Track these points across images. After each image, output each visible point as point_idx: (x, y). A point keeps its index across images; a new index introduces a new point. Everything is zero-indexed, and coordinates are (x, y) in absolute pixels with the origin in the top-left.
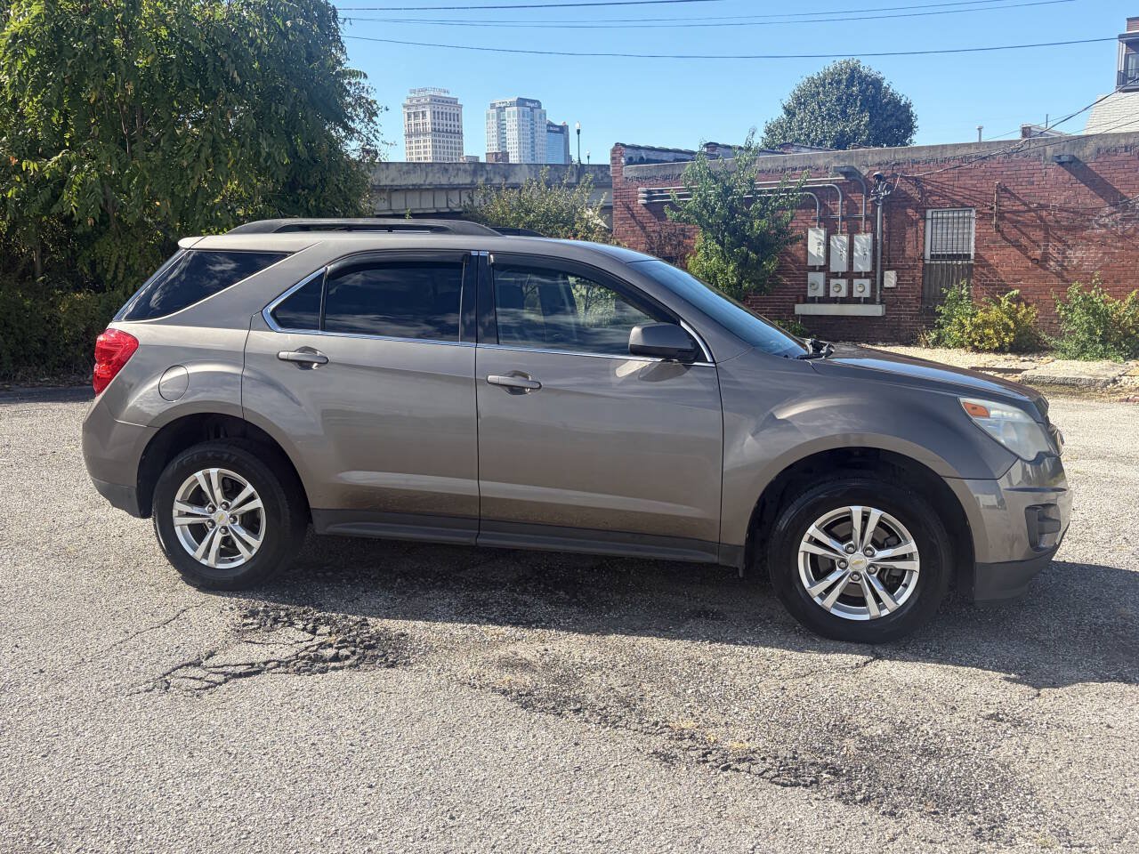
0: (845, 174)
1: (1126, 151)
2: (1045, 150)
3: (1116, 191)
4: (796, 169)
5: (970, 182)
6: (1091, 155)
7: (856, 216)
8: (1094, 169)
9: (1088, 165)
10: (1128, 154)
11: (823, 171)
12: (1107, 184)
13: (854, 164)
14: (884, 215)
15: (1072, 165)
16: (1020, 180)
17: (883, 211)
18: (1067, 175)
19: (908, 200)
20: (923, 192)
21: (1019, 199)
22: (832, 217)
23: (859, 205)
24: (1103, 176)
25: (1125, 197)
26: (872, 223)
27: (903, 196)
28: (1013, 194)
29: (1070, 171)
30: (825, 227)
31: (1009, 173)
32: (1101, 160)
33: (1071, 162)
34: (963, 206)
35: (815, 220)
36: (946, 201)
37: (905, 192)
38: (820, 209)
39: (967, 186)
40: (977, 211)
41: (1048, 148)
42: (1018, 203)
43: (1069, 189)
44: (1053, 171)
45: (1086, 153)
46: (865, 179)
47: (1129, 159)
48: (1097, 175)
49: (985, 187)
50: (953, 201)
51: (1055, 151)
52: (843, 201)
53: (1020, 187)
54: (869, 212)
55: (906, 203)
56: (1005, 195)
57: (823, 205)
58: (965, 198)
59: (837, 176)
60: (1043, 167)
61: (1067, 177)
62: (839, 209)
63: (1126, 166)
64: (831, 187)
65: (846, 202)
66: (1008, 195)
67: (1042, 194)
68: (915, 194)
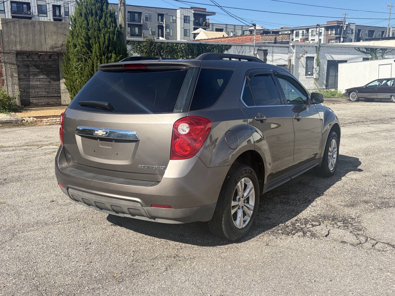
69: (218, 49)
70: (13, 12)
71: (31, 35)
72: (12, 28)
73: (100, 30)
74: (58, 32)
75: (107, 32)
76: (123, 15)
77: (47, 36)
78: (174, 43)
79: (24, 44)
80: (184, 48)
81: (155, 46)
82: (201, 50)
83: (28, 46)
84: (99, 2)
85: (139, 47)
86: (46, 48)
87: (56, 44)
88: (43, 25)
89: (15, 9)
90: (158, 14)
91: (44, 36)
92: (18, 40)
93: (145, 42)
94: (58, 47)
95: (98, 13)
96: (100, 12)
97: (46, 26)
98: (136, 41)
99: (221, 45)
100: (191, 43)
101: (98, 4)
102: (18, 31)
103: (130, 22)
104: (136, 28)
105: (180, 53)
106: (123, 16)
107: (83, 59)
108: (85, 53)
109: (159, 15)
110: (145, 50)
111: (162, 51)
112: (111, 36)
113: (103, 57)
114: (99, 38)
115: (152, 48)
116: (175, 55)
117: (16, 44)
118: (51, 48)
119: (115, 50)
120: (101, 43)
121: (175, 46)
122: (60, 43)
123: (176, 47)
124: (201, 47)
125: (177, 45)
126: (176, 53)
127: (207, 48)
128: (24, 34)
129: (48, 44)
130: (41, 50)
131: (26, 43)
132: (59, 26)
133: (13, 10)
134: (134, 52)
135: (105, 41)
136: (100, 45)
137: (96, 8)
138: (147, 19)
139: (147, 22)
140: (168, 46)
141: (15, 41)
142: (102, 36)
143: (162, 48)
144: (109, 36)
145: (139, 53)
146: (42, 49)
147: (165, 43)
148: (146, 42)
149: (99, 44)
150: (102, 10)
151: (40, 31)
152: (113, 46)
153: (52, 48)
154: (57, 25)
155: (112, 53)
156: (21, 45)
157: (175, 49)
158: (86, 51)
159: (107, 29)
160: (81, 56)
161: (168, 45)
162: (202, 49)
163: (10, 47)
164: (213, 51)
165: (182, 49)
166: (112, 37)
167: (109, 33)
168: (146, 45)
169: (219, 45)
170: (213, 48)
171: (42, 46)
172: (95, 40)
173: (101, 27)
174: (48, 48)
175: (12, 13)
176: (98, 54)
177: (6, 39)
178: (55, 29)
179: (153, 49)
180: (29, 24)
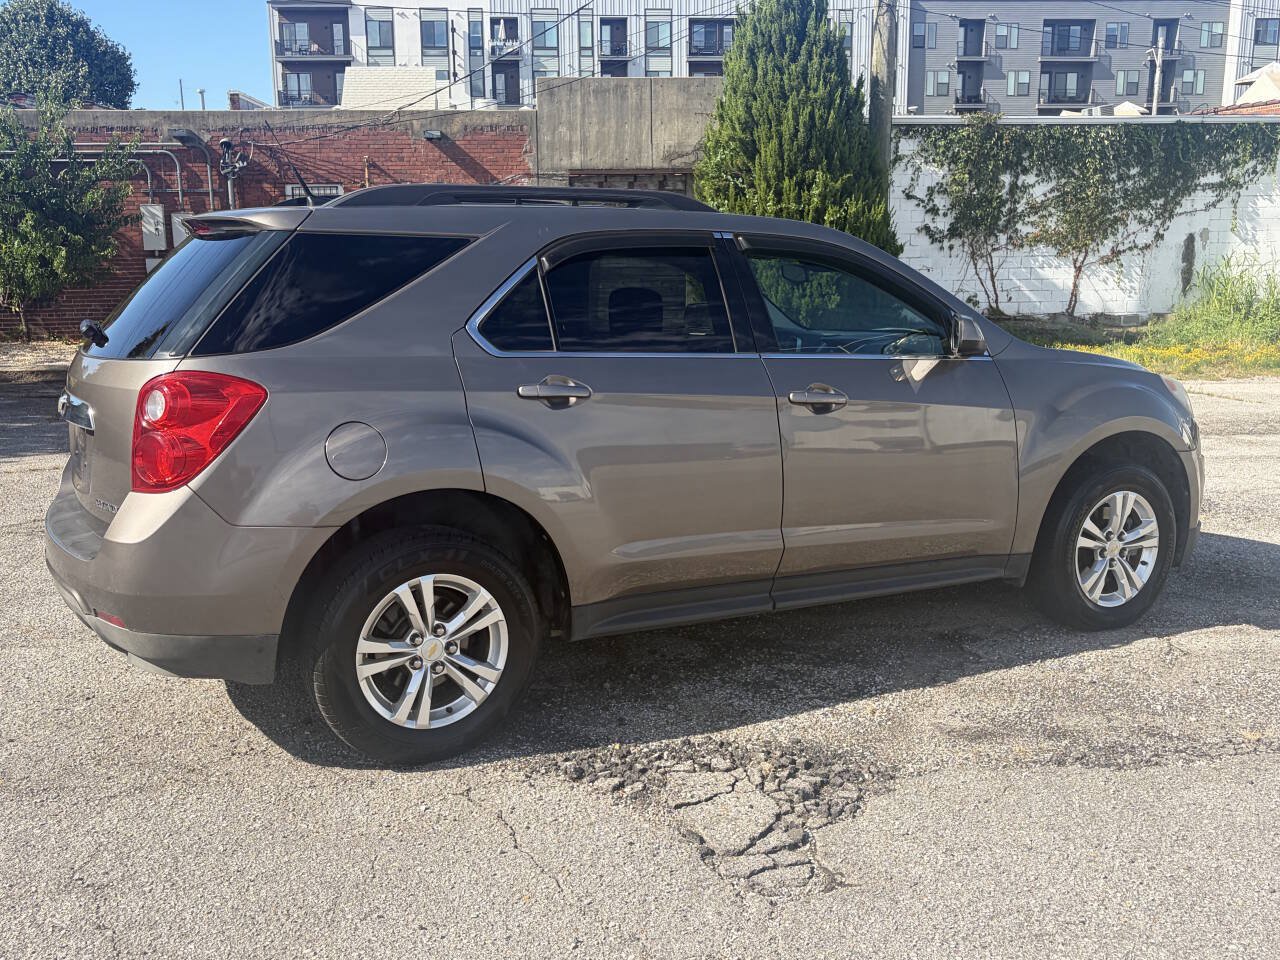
0: (181, 139)
1: (492, 130)
2: (412, 124)
3: (486, 171)
4: (112, 129)
5: (334, 155)
6: (458, 132)
7: (201, 190)
8: (463, 147)
9: (457, 143)
10: (493, 133)
11: (149, 133)
12: (478, 164)
13: (191, 127)
14: (235, 190)
15: (442, 142)
16: (389, 154)
17: (234, 186)
18: (437, 153)
19: (264, 173)
20: (280, 165)
21: (389, 176)
22: (169, 190)
23: (202, 177)
24: (472, 155)
25: (495, 178)
26: (221, 199)
27: (257, 168)
28: (382, 171)
29: (440, 148)
30: (161, 202)
31: (376, 146)
32: (469, 138)
33: (439, 139)
34: (328, 182)
35: (147, 194)
36: (309, 176)
37: (259, 164)
38: (152, 180)
39: (331, 160)
40: (344, 188)
41: (415, 122)
42: (389, 180)
43: (441, 167)
44: (423, 148)
45: (455, 128)
46: (207, 146)
47: (496, 138)
48: (467, 155)
49: (351, 160)
50: (318, 176)
51: (422, 126)
52: (182, 171)
53: (390, 164)
54: (216, 186)
55: (261, 177)
56: (375, 171)
57: (155, 176)
58: (330, 173)
59: (171, 140)
60: (411, 142)
61: (437, 154)
62: (177, 181)
63: (493, 146)
64: (166, 154)
65: (185, 173)
66: (378, 172)
67: (413, 172)
68: (272, 167)
69: (1255, 140)
70: (694, 51)
71: (613, 123)
72: (564, 104)
73: (785, 98)
74: (691, 107)
75: (803, 102)
76: (885, 44)
77: (658, 123)
78: (1072, 126)
79: (592, 148)
80: (1112, 142)
81: (1000, 138)
82: (1180, 147)
83: (603, 153)
84: (793, 10)
85: (942, 143)
86: (652, 159)
87: (680, 144)
88: (648, 88)
89: (700, 40)
90: (1155, 20)
91: (648, 123)
92: (577, 137)
93: (965, 126)
94: (687, 154)
95: (788, 43)
96: (795, 38)
97: (655, 91)
98: (936, 126)
99: (1266, 124)
100: (1142, 124)
101: (792, 14)
102: (579, 112)
103: (1052, 55)
104: (1069, 75)
105: (1094, 158)
106: (885, 47)
107: (731, 190)
108: (740, 170)
109: (1158, 23)
110: (964, 155)
111: (1025, 155)
112: (817, 114)
113: (786, 182)
114: (780, 123)
115: (988, 145)
116: (1074, 168)
117: (571, 151)
118: (665, 158)
119: (829, 157)
120: (786, 136)
121: (1078, 136)
122: (694, 141)
123: (1081, 140)
124: (1178, 134)
125: (1085, 132)
126: (1081, 158)
127: (1207, 137)
128: (595, 120)
129: (657, 147)
130: (638, 165)
131: (597, 147)
132: (692, 89)
133: (695, 44)
134: (926, 163)
135: (797, 131)
136: (781, 145)
137: (784, 27)
138: (1111, 41)
139: (1110, 52)
140: (1051, 137)
141: (570, 142)
142: (790, 113)
143: (1027, 144)
144: (812, 115)
145: (942, 165)
146: (640, 162)
147: (1041, 128)
148: (968, 125)
149: (781, 141)
150: (801, 35)
151: (639, 107)
152: (824, 146)
153: (669, 157)
154: (688, 86)
155: (820, 167)
156: (585, 152)
157: (1074, 146)
158: (744, 164)
159: (807, 92)
160: (727, 180)
161: (1049, 132)
162: (1186, 140)
163: (556, 158)
164: (1231, 147)
165: (1103, 146)
166: (821, 117)
167: (812, 105)
168: (968, 135)
169: (1257, 124)
170: (1234, 137)
171: (640, 152)
172: (771, 127)
173: (786, 88)
174: (657, 157)
175: (691, 54)
176: (771, 173)
177: (547, 138)
178: (681, 101)
179: (992, 148)
180: (609, 91)
